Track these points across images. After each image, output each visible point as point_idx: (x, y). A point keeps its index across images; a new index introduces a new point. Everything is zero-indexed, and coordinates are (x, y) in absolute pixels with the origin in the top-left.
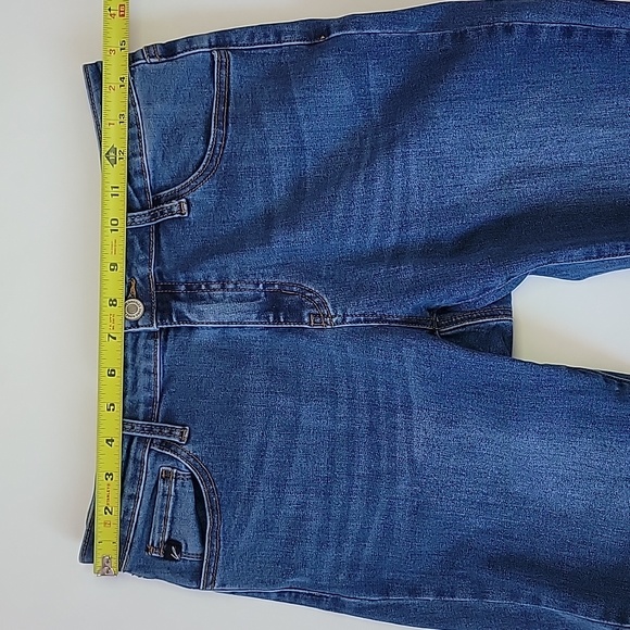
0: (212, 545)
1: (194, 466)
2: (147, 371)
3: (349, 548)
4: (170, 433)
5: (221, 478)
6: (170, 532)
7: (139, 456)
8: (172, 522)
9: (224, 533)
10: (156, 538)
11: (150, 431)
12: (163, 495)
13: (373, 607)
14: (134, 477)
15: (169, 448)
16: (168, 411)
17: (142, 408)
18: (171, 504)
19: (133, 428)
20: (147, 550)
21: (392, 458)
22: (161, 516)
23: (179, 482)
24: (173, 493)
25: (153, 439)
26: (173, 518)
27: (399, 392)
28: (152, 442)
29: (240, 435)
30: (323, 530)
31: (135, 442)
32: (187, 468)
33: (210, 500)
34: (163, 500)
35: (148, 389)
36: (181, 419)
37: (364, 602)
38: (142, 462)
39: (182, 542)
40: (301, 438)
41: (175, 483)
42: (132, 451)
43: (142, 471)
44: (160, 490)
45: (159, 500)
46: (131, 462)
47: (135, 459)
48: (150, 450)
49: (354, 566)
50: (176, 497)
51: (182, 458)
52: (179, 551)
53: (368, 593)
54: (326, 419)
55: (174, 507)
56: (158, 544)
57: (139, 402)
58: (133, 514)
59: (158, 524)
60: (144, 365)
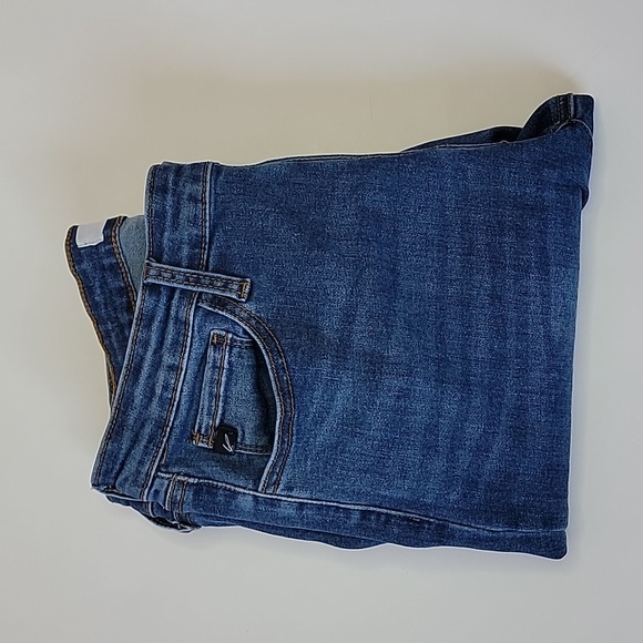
0: (283, 442)
1: (257, 331)
2: (193, 199)
3: (464, 458)
4: (225, 287)
5: (293, 348)
6: (223, 414)
7: (182, 315)
8: (225, 402)
9: (299, 425)
10: (204, 421)
11: (197, 282)
12: (214, 367)
13: (492, 539)
14: (175, 343)
15: (223, 307)
16: (221, 255)
17: (185, 251)
18: (224, 379)
19: (173, 277)
20: (192, 437)
21: (521, 335)
22: (210, 394)
23: (235, 350)
24: (226, 366)
25: (201, 293)
26: (226, 397)
27: (532, 243)
28: (199, 297)
29: (321, 292)
30: (432, 429)
31: (176, 296)
32: (245, 332)
33: (278, 379)
34: (213, 374)
35: (194, 221)
36: (239, 269)
37: (481, 533)
38: (186, 323)
39: (239, 429)
40: (400, 304)
41: (230, 352)
42: (173, 308)
43: (186, 335)
44: (210, 360)
45: (208, 373)
46: (171, 322)
47: (177, 319)
48: (197, 308)
49: (472, 483)
50: (230, 370)
51: (242, 319)
52: (233, 441)
53: (488, 521)
54: (432, 280)
55: (227, 384)
56: (207, 430)
57: (181, 243)
58: (175, 390)
59: (206, 403)
60: (189, 188)
